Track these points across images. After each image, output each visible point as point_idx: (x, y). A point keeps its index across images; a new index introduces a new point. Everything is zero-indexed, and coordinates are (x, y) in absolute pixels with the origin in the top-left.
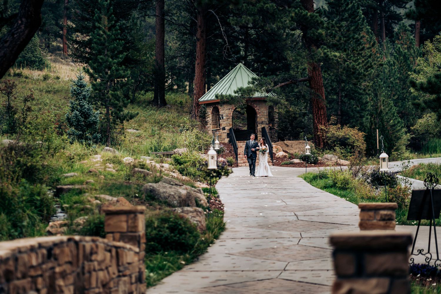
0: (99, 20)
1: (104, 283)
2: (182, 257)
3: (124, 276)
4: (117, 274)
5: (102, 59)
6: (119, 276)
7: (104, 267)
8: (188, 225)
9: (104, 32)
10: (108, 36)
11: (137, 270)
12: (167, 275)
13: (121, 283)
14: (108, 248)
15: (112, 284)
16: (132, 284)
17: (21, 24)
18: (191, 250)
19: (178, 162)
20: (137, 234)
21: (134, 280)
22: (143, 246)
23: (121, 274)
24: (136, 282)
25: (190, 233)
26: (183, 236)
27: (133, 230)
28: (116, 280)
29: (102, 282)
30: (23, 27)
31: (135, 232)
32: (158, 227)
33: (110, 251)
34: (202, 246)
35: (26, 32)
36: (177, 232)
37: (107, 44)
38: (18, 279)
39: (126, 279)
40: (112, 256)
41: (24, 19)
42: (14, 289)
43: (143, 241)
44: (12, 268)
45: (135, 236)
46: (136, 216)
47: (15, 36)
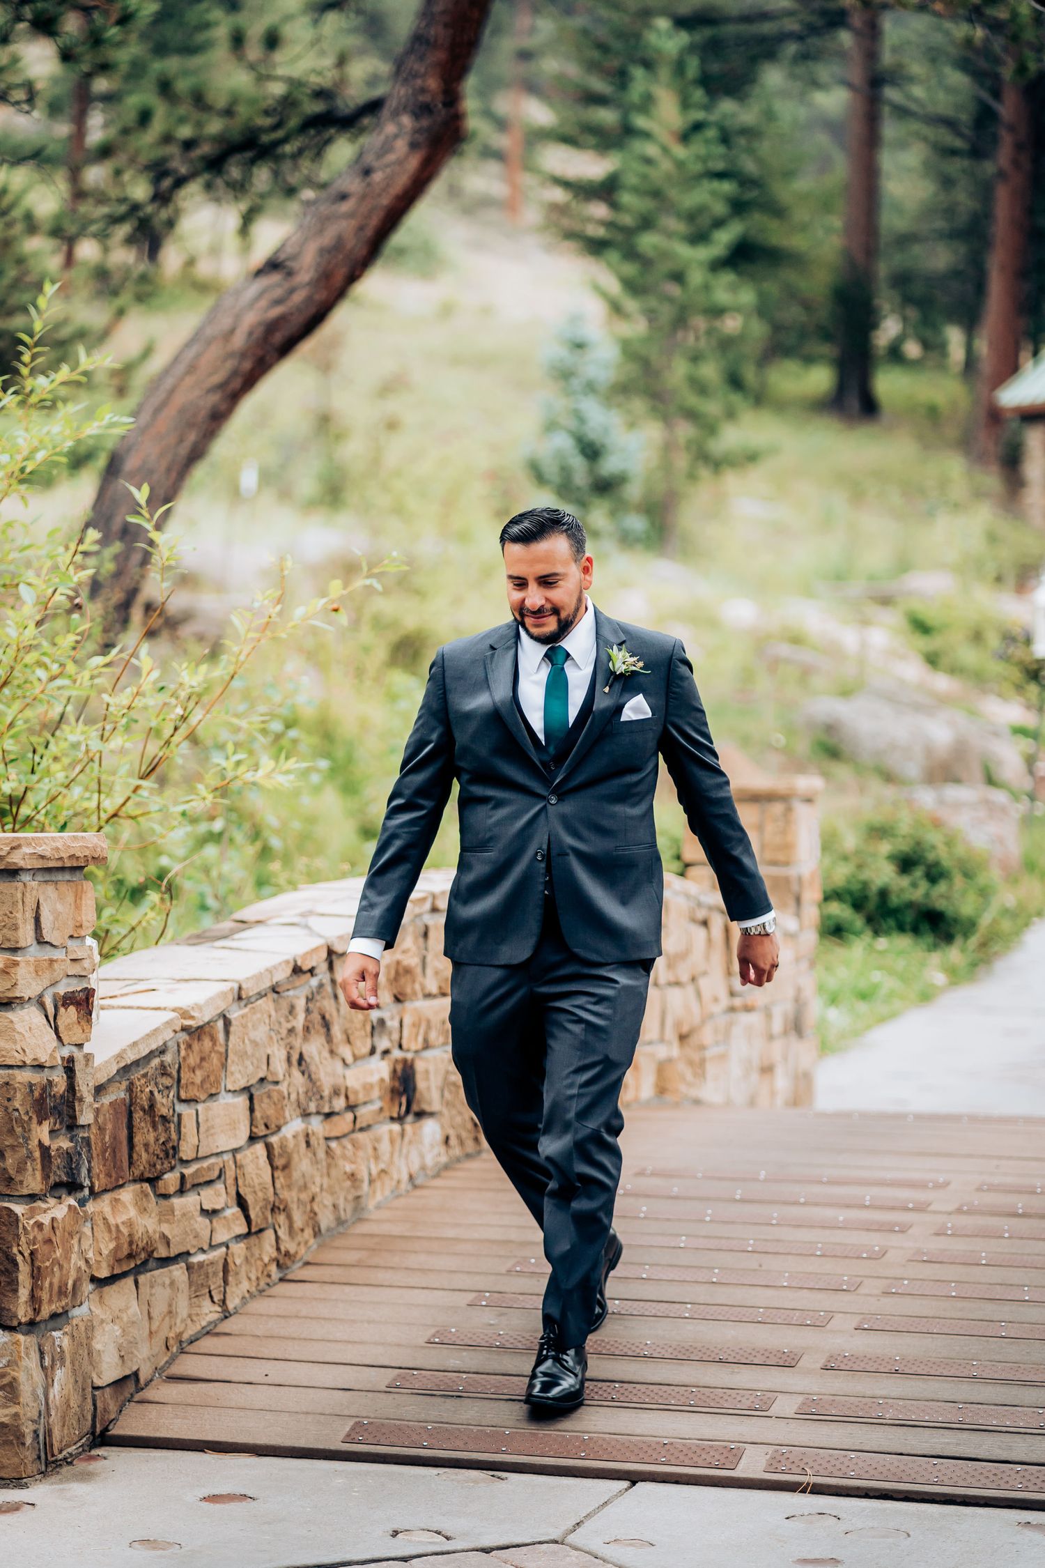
0: (647, 104)
1: (685, 1029)
2: (936, 958)
3: (748, 1009)
4: (725, 1001)
5: (655, 248)
6: (732, 1009)
7: (685, 977)
8: (960, 850)
9: (665, 150)
10: (680, 165)
11: (790, 993)
12: (883, 1020)
13: (737, 1031)
14: (701, 914)
15: (707, 1036)
16: (771, 1037)
17: (396, 136)
18: (966, 935)
19: (922, 627)
20: (792, 872)
21: (777, 1026)
22: (812, 913)
23: (737, 1002)
24: (785, 1033)
25: (968, 875)
26: (942, 887)
27: (781, 857)
28: (722, 1020)
29: (678, 1024)
30: (401, 146)
31: (787, 864)
32: (858, 852)
33: (705, 923)
34: (1006, 925)
35: (414, 163)
36: (919, 872)
37: (673, 193)
38: (428, 996)
39: (754, 1019)
40: (709, 940)
41: (406, 120)
42: (416, 1025)
43: (812, 895)
44: (412, 961)
45: (787, 880)
46: (789, 810)
47: (378, 177)
